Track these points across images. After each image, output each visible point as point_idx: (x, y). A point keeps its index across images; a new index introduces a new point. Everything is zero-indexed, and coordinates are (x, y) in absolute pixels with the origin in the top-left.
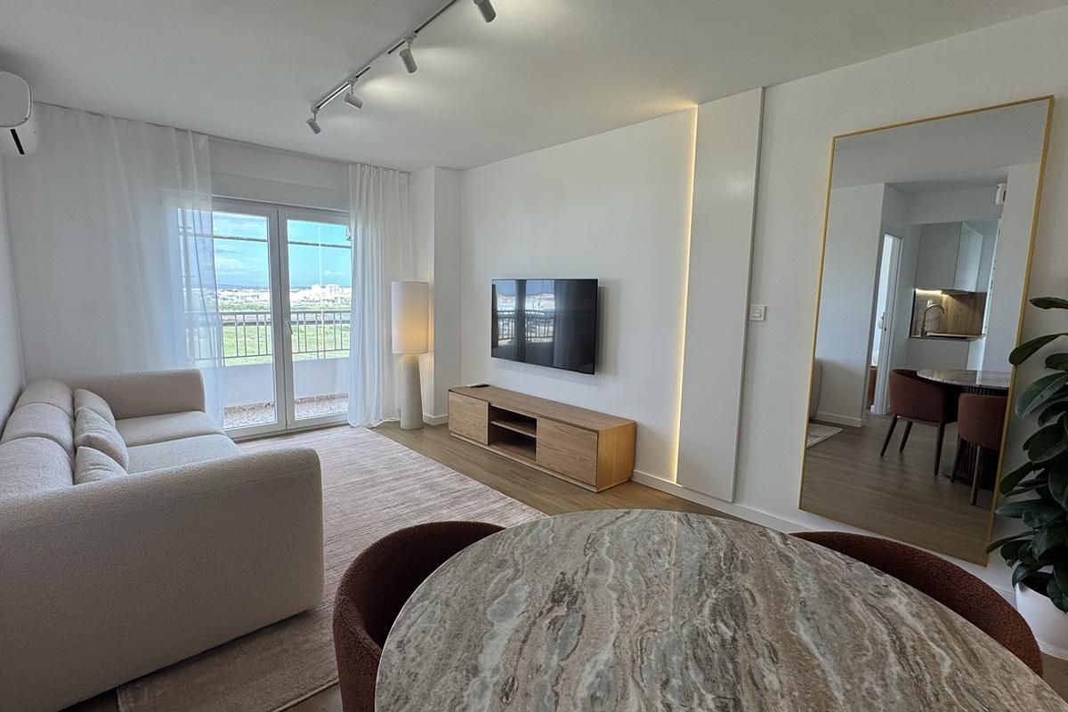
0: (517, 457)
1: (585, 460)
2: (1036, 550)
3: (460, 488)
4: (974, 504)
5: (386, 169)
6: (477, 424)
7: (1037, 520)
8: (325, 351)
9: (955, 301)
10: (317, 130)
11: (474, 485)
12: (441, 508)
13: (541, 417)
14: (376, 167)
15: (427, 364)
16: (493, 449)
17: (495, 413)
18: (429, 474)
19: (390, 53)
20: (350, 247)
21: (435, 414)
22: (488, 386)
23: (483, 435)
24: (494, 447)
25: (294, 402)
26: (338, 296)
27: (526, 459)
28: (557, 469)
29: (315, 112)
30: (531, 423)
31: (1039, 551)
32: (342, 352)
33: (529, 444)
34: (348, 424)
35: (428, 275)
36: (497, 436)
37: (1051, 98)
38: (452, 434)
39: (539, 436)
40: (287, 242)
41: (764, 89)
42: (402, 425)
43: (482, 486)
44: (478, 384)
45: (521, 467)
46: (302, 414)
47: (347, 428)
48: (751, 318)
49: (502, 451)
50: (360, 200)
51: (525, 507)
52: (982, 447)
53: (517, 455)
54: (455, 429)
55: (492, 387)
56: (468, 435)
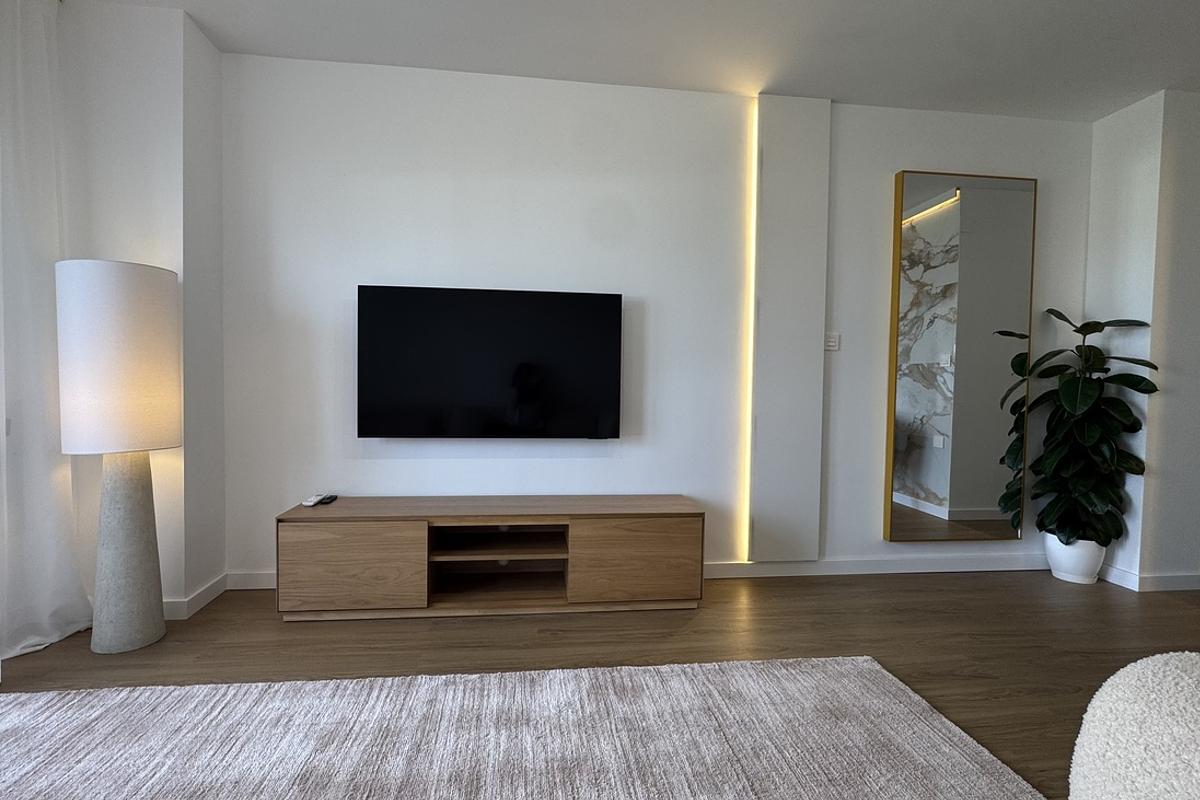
0: (513, 607)
1: (680, 564)
13: (578, 518)
16: (443, 611)
21: (186, 594)
22: (336, 498)
28: (619, 597)
37: (1036, 180)
38: (287, 617)
39: (575, 553)
41: (832, 102)
48: (827, 347)
54: (305, 603)
55: (342, 498)
56: (356, 603)
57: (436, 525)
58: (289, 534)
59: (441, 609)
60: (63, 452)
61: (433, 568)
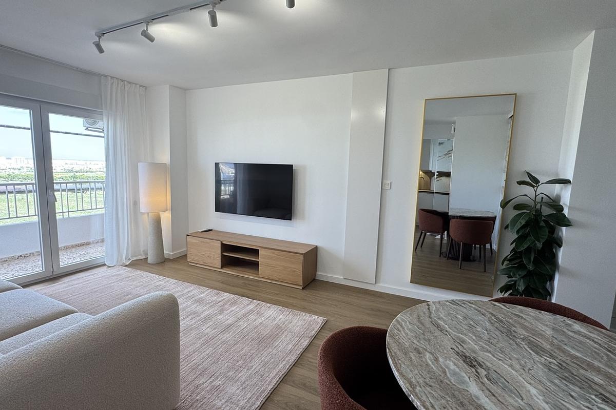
0: (243, 274)
1: (295, 271)
2: (520, 288)
3: (220, 299)
4: (461, 269)
5: (129, 83)
6: (212, 256)
7: (518, 276)
8: (68, 212)
9: (424, 175)
10: (101, 50)
11: (226, 296)
12: (216, 315)
13: (261, 247)
14: (122, 81)
15: (166, 218)
16: (225, 271)
17: (225, 248)
18: (192, 293)
19: (191, 9)
20: (103, 137)
21: (173, 251)
22: (212, 230)
23: (218, 262)
24: (225, 269)
25: (58, 249)
26: (24, 166)
27: (251, 274)
28: (275, 278)
29: (100, 37)
30: (255, 252)
31: (522, 289)
32: (84, 212)
33: (255, 265)
34: (105, 265)
35: (165, 157)
36: (227, 262)
37: (516, 94)
38: (190, 264)
39: (261, 260)
40: (50, 131)
41: (389, 69)
42: (149, 261)
43: (233, 296)
44: (205, 229)
45: (248, 279)
46: (66, 260)
47: (105, 267)
48: (383, 188)
49: (233, 272)
50: (111, 103)
51: (268, 305)
52: (463, 243)
53: (242, 272)
54: (193, 260)
55: (214, 230)
56: (204, 263)
57: (224, 243)
58: (189, 239)
59: (226, 270)
60: (141, 211)
61: (223, 257)
